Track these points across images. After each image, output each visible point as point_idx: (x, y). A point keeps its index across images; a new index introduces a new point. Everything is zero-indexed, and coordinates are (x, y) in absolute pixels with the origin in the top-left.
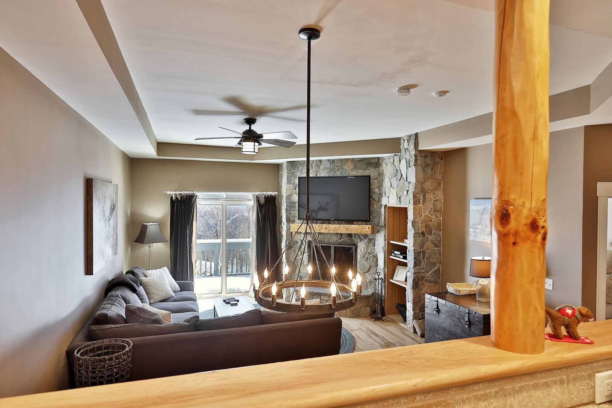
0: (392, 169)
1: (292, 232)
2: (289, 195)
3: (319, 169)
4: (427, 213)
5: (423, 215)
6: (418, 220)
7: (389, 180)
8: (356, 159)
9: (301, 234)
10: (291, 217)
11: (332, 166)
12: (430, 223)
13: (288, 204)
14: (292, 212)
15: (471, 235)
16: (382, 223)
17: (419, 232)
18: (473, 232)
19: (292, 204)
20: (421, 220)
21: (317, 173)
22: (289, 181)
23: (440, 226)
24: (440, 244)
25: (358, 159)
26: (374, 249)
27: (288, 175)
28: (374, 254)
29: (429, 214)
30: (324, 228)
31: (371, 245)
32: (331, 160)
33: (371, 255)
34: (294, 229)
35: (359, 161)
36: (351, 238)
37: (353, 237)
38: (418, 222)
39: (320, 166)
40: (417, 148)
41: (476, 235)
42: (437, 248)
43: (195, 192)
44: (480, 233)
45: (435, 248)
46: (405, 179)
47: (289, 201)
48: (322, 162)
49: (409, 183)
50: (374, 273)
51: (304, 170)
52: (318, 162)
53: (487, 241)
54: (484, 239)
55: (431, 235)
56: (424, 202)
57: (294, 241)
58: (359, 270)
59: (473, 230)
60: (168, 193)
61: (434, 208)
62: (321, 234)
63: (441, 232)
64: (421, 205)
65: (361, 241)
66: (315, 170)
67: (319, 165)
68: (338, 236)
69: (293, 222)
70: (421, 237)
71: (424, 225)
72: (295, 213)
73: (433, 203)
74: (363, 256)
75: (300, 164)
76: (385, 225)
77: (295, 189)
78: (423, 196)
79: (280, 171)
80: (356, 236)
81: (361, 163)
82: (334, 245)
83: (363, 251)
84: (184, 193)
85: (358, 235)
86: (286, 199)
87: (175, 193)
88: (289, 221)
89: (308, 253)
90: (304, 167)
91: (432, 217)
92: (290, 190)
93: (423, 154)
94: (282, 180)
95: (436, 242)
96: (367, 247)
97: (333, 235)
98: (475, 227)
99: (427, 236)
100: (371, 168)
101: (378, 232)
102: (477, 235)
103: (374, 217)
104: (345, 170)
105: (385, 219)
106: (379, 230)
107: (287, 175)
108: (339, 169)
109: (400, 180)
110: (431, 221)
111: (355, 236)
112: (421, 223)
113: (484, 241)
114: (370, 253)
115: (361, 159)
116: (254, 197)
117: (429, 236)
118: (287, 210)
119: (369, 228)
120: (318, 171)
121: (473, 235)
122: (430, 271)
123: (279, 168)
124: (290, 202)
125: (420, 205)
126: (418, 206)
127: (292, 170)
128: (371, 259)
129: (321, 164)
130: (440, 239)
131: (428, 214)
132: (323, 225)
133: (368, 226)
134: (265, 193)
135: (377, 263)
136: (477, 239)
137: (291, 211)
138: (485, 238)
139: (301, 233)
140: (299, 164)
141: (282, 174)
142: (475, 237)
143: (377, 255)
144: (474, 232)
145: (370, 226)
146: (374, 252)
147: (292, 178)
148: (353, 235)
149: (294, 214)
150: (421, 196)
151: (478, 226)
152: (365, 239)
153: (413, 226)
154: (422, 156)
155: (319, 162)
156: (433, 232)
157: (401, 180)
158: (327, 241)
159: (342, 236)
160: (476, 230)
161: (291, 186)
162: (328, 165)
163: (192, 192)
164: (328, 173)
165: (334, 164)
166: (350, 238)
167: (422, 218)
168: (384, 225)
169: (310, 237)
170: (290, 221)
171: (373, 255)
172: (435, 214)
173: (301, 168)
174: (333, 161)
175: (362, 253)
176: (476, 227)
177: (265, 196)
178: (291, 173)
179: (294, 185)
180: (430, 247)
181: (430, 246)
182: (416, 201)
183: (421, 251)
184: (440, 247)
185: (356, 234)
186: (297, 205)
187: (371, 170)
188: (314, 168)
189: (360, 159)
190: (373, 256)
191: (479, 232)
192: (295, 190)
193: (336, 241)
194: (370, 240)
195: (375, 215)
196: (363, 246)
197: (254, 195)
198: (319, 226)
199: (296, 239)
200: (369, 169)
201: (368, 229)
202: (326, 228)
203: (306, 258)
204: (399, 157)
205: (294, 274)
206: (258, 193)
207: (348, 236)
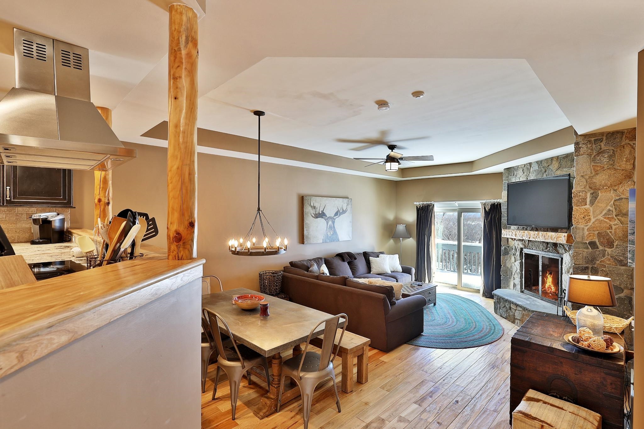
2: (505, 202)
3: (529, 173)
4: (600, 217)
5: (593, 220)
6: (582, 226)
8: (560, 157)
9: (515, 241)
11: (540, 167)
12: (608, 231)
13: (505, 210)
17: (585, 241)
20: (588, 226)
21: (528, 177)
25: (563, 156)
27: (505, 182)
29: (604, 218)
32: (539, 161)
34: (504, 235)
35: (564, 158)
37: (558, 247)
38: (583, 229)
39: (530, 170)
42: (623, 268)
43: (432, 202)
45: (618, 266)
47: (506, 208)
48: (532, 166)
51: (517, 176)
52: (528, 165)
55: (611, 248)
56: (592, 203)
57: (511, 248)
60: (415, 203)
61: (616, 209)
62: (530, 242)
64: (588, 206)
65: (566, 252)
66: (526, 174)
68: (544, 244)
70: (588, 248)
71: (597, 233)
73: (614, 203)
74: (568, 270)
78: (592, 194)
80: (561, 245)
81: (565, 160)
82: (542, 255)
83: (567, 264)
85: (562, 245)
86: (503, 206)
87: (419, 203)
88: (505, 226)
89: (520, 261)
91: (612, 223)
92: (506, 197)
93: (593, 139)
95: (622, 258)
97: (539, 243)
99: (601, 248)
104: (551, 170)
108: (546, 170)
110: (611, 227)
111: (560, 246)
112: (589, 230)
116: (482, 205)
117: (606, 249)
118: (503, 216)
120: (529, 175)
125: (585, 207)
126: (581, 207)
127: (509, 177)
129: (531, 168)
131: (602, 218)
134: (492, 200)
139: (515, 239)
140: (514, 170)
145: (566, 234)
148: (558, 245)
150: (589, 195)
152: (569, 251)
153: (573, 233)
154: (590, 141)
155: (529, 165)
156: (616, 244)
158: (535, 250)
159: (547, 245)
162: (537, 167)
163: (430, 203)
164: (536, 176)
165: (541, 165)
166: (555, 248)
167: (590, 224)
169: (521, 244)
172: (618, 219)
173: (516, 174)
174: (541, 162)
175: (566, 267)
177: (490, 204)
180: (608, 264)
181: (608, 262)
182: (579, 201)
183: (589, 268)
184: (629, 266)
185: (561, 244)
189: (565, 156)
193: (542, 250)
196: (568, 259)
197: (482, 203)
198: (522, 232)
199: (512, 245)
201: (564, 237)
203: (519, 266)
205: (510, 280)
206: (484, 201)
207: (553, 245)
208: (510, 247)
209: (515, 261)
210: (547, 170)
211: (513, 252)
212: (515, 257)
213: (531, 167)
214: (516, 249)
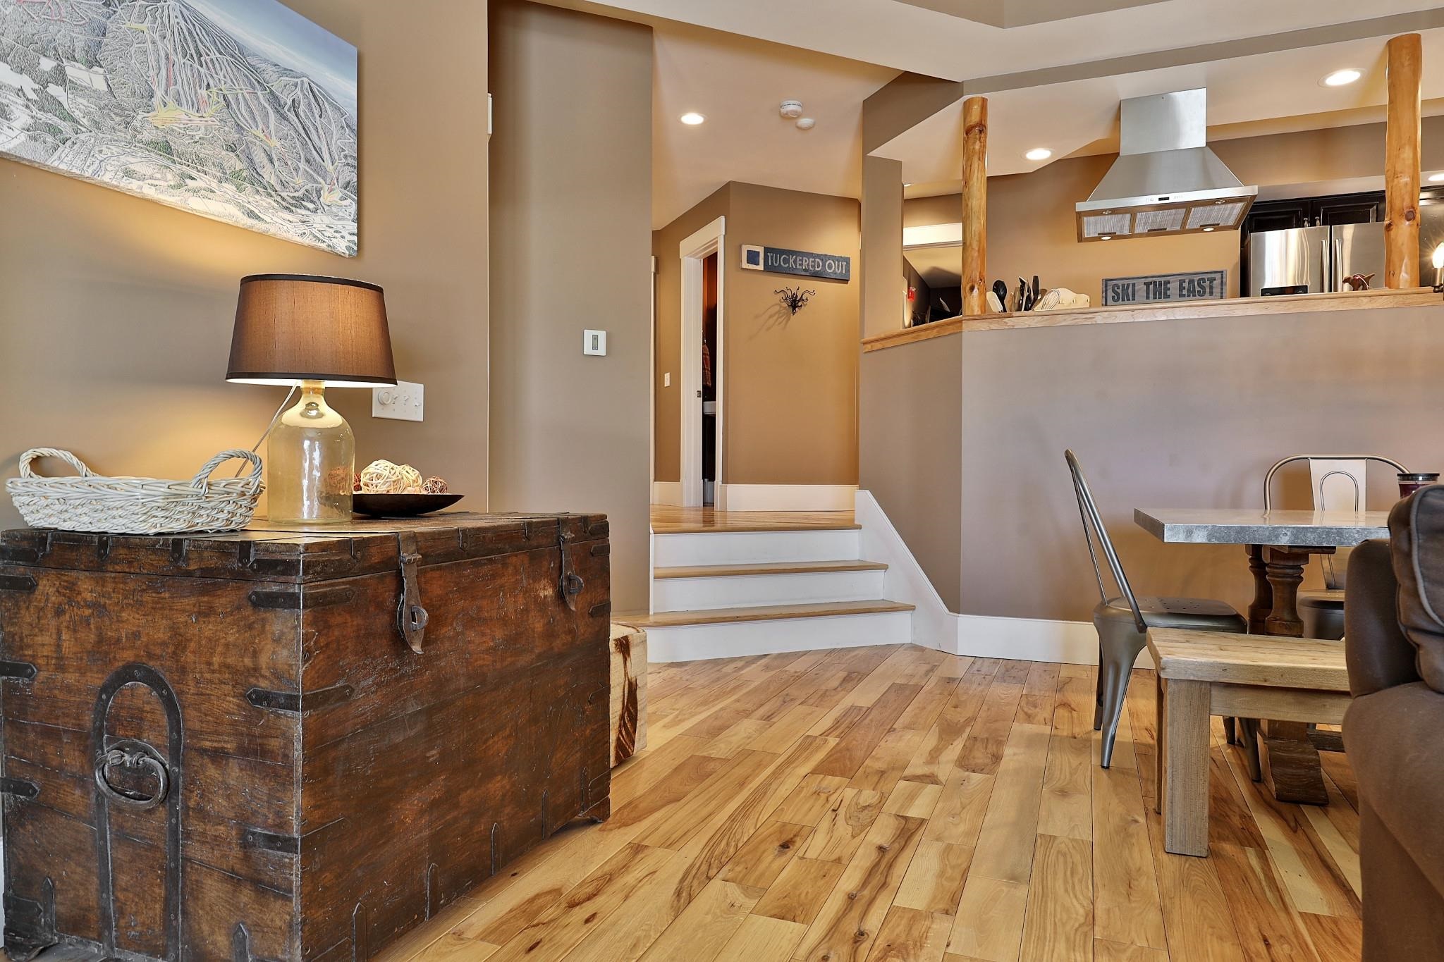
18: (20, 91)
44: (97, 125)
54: (129, 174)
98: (47, 65)
102: (66, 127)
138: (140, 168)
142: (49, 139)
144: (33, 96)
151: (75, 71)
160: (54, 90)
191: (86, 114)
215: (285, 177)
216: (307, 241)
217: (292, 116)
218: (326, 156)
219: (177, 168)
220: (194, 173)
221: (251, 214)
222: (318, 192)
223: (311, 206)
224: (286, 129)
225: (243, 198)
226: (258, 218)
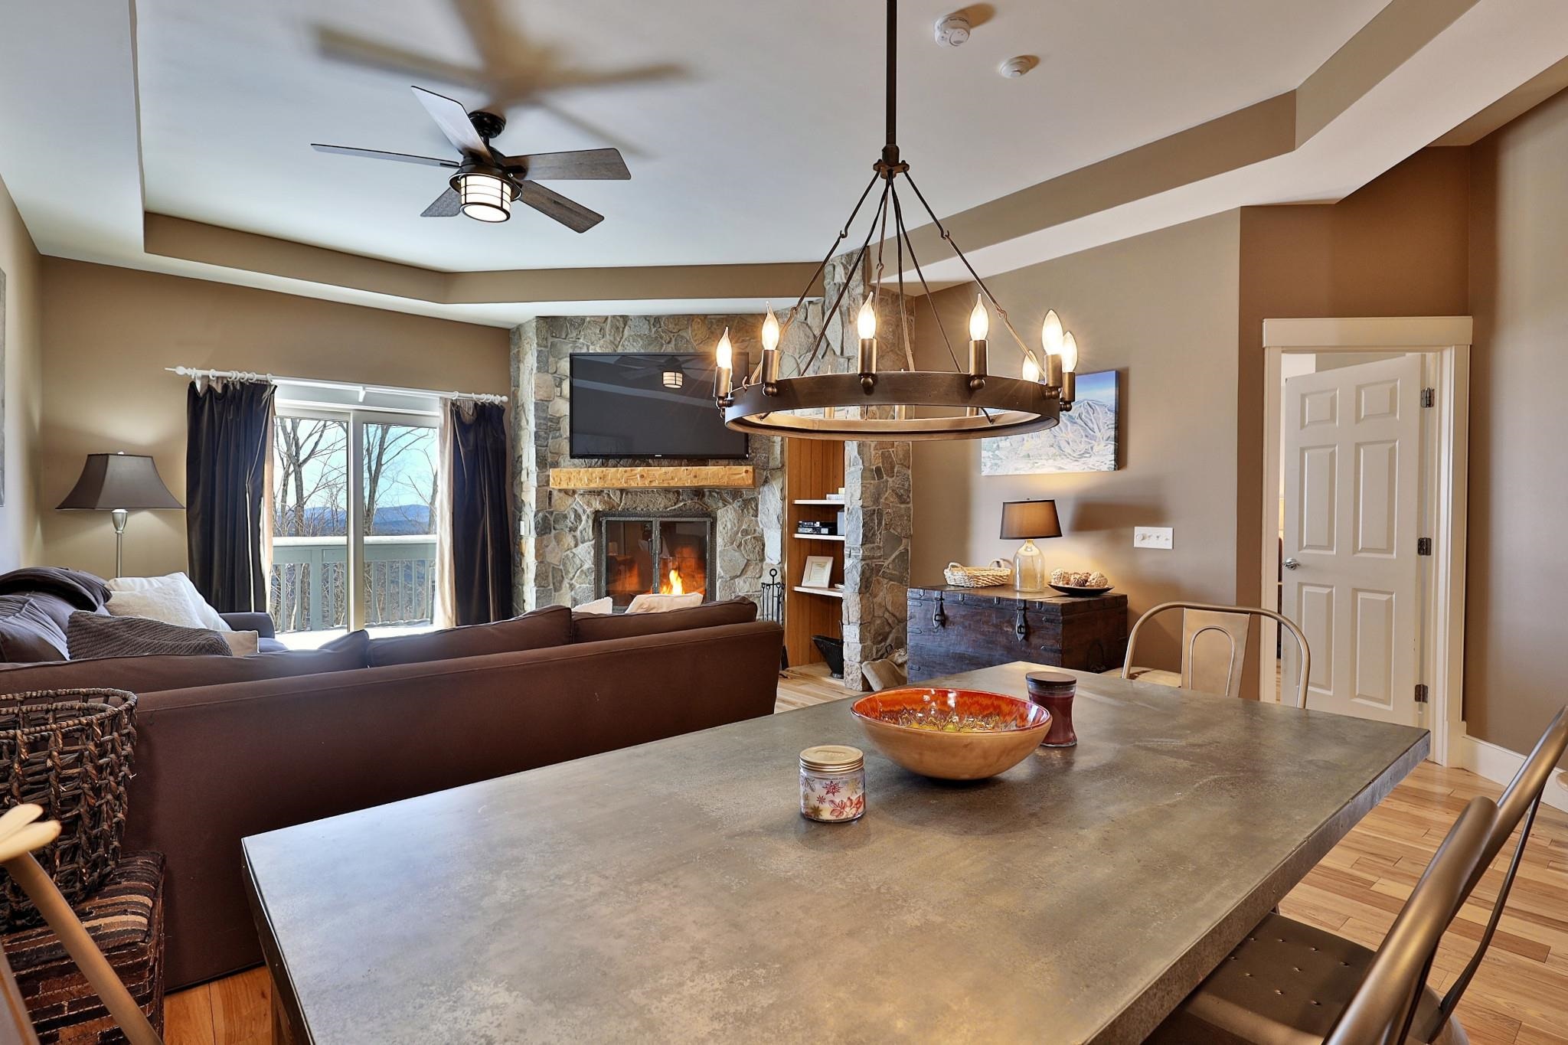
0: (802, 335)
1: (550, 492)
2: (542, 401)
3: (622, 338)
7: (794, 361)
8: (712, 317)
9: (576, 496)
10: (549, 454)
11: (653, 330)
12: (891, 450)
13: (542, 421)
14: (550, 441)
15: (985, 465)
16: (776, 462)
17: (872, 467)
18: (989, 457)
19: (549, 424)
20: (875, 442)
21: (617, 347)
22: (543, 366)
23: (909, 457)
24: (908, 497)
25: (718, 317)
26: (757, 521)
27: (540, 349)
28: (757, 535)
30: (638, 476)
31: (749, 513)
32: (651, 316)
33: (750, 537)
34: (559, 481)
35: (719, 321)
36: (701, 500)
37: (706, 498)
38: (870, 445)
39: (623, 331)
40: (869, 281)
41: (996, 464)
42: (903, 506)
43: (269, 377)
44: (1007, 457)
45: (899, 505)
46: (838, 352)
47: (545, 415)
48: (629, 322)
49: (849, 360)
50: (757, 576)
51: (581, 340)
52: (618, 320)
53: (1022, 473)
54: (1016, 469)
55: (893, 476)
57: (558, 514)
58: (722, 572)
59: (990, 453)
60: (181, 371)
62: (627, 494)
63: (910, 471)
65: (725, 505)
66: (612, 339)
67: (621, 329)
68: (671, 496)
69: (555, 465)
70: (875, 479)
71: (880, 453)
72: (560, 445)
74: (731, 540)
75: (571, 325)
76: (783, 466)
77: (560, 385)
79: (512, 347)
80: (714, 494)
81: (724, 325)
82: (661, 519)
83: (729, 526)
84: (234, 375)
85: (718, 492)
86: (536, 409)
87: (205, 372)
88: (542, 463)
89: (594, 541)
90: (582, 333)
92: (547, 388)
94: (519, 367)
95: (902, 491)
96: (740, 521)
97: (657, 495)
98: (995, 446)
99: (885, 477)
100: (748, 338)
101: (766, 482)
102: (999, 462)
103: (756, 449)
104: (687, 341)
105: (782, 452)
106: (767, 477)
107: (537, 350)
108: (671, 338)
109: (823, 357)
110: (892, 445)
111: (710, 495)
112: (876, 448)
113: (1017, 473)
114: (746, 532)
115: (725, 317)
116: (445, 405)
117: (889, 479)
118: (537, 436)
119: (747, 472)
120: (620, 342)
121: (989, 464)
122: (892, 555)
123: (509, 338)
124: (546, 417)
127: (550, 340)
128: (750, 546)
129: (627, 327)
130: (909, 485)
132: (634, 470)
133: (744, 468)
134: (474, 396)
135: (763, 554)
136: (1000, 472)
137: (547, 439)
138: (1019, 466)
139: (574, 492)
140: (568, 325)
141: (518, 352)
142: (997, 468)
143: (763, 535)
144: (991, 457)
145: (750, 468)
146: (757, 528)
147: (551, 359)
148: (707, 493)
149: (557, 446)
151: (1002, 444)
152: (734, 501)
153: (859, 453)
155: (621, 320)
156: (896, 470)
157: (826, 357)
158: (642, 510)
159: (679, 495)
160: (997, 452)
161: (549, 377)
162: (645, 329)
163: (261, 377)
164: (644, 346)
165: (658, 326)
166: (698, 498)
168: (780, 465)
169: (598, 502)
170: (546, 464)
171: (755, 535)
173: (575, 334)
174: (657, 319)
175: (727, 533)
176: (998, 446)
177: (476, 404)
178: (546, 347)
179: (555, 375)
180: (892, 502)
181: (891, 499)
183: (874, 510)
184: (908, 503)
185: (714, 489)
186: (565, 425)
187: (747, 343)
188: (609, 335)
189: (722, 317)
190: (754, 538)
191: (1004, 456)
192: (559, 389)
193: (666, 508)
194: (746, 503)
195: (757, 445)
196: (731, 517)
197: (446, 399)
198: (626, 472)
199: (562, 509)
200: (743, 341)
201: (744, 474)
202: (642, 476)
203: (589, 553)
204: (820, 306)
205: (557, 594)
206: (455, 395)
207: (695, 495)
208: (555, 513)
209: (576, 546)
210: (673, 339)
211: (570, 524)
212: (574, 536)
213: (625, 326)
214: (580, 516)
215: (1075, 448)
216: (1087, 470)
217: (1079, 421)
218: (1096, 430)
219: (1031, 462)
220: (1037, 461)
221: (1060, 468)
222: (1092, 448)
223: (1088, 455)
224: (1076, 427)
225: (1056, 463)
226: (1063, 469)
